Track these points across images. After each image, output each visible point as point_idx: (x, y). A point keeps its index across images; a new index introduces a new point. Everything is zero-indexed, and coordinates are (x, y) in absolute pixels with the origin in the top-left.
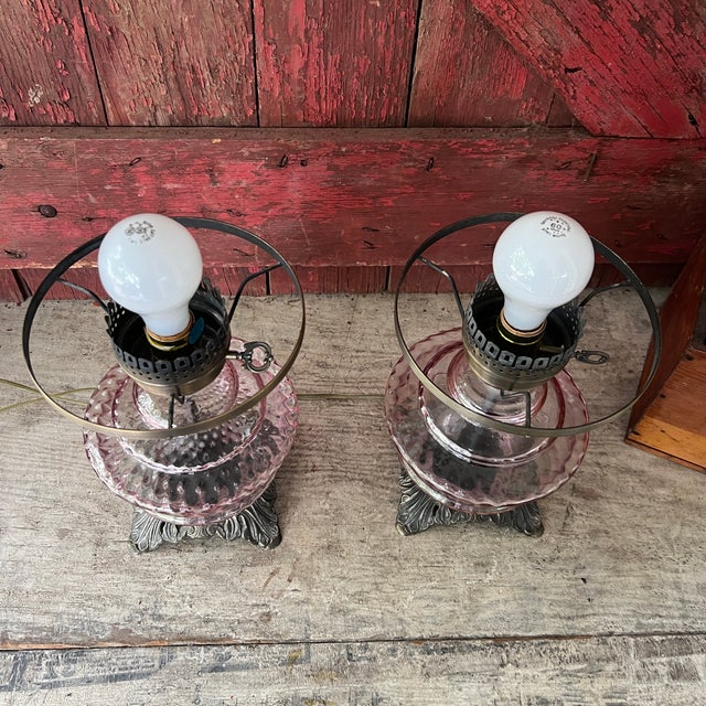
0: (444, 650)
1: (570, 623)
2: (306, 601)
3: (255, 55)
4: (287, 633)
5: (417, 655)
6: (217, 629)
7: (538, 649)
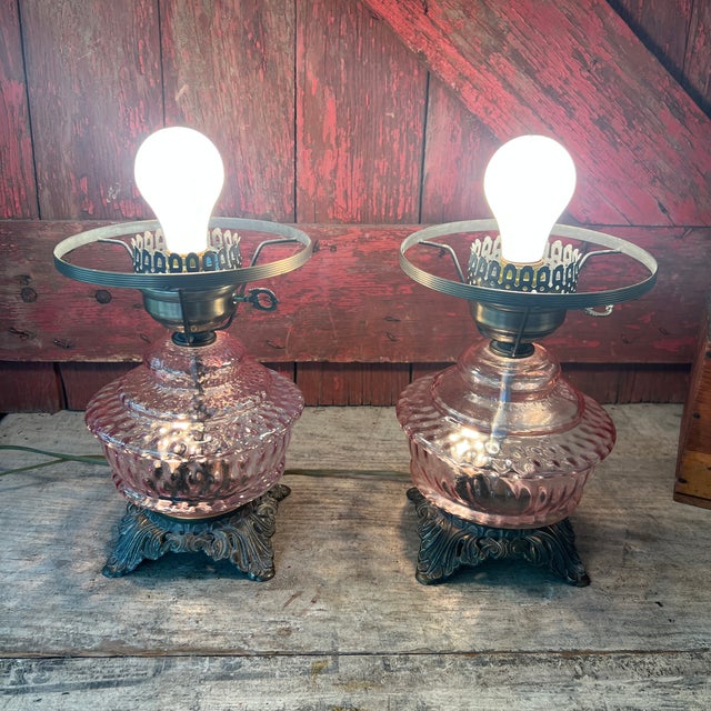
0: (503, 662)
1: (652, 640)
2: (333, 619)
3: (295, 158)
4: (309, 646)
5: (469, 667)
6: (227, 641)
7: (619, 662)
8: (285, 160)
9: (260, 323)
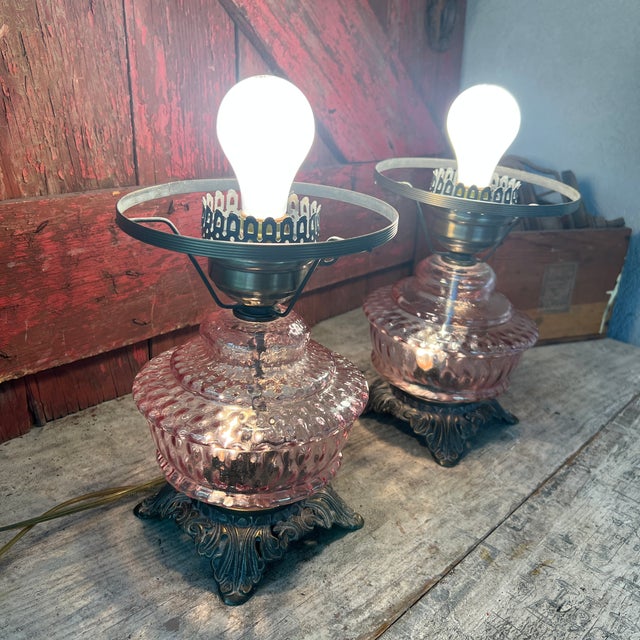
0: (554, 487)
1: (582, 434)
2: (444, 521)
3: (132, 114)
4: (460, 547)
5: (546, 499)
6: (412, 583)
7: (589, 453)
8: (122, 116)
9: (125, 301)
